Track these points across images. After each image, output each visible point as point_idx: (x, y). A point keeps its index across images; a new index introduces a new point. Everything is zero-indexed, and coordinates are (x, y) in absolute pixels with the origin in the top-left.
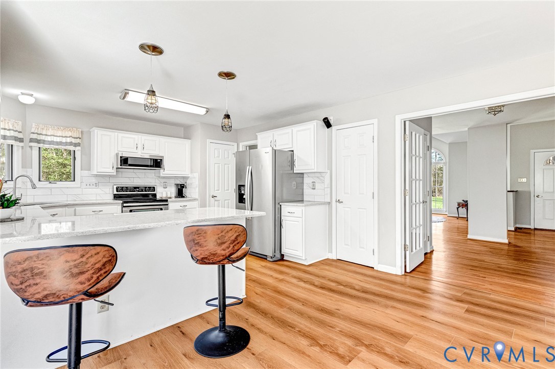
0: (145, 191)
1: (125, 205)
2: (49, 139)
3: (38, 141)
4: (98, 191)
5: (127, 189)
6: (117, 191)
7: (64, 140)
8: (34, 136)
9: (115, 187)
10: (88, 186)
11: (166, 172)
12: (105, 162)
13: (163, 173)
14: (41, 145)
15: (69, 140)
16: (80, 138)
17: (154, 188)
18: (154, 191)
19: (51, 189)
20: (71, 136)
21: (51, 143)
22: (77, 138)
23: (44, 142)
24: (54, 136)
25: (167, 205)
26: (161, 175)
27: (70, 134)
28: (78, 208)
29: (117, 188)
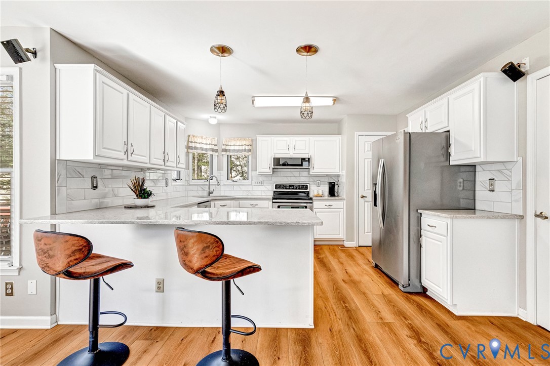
0: (299, 189)
1: (274, 201)
2: (232, 148)
3: (226, 151)
4: (262, 188)
5: (284, 187)
6: (276, 189)
7: (241, 148)
8: (224, 147)
9: (275, 184)
10: (256, 184)
11: (315, 170)
12: (265, 164)
13: (313, 171)
14: (228, 153)
15: (244, 148)
16: (251, 145)
17: (307, 186)
18: (307, 189)
19: (233, 185)
20: (245, 145)
21: (234, 151)
22: (248, 145)
23: (229, 151)
24: (235, 145)
25: (312, 203)
26: (311, 174)
27: (244, 143)
28: (241, 202)
29: (276, 186)
